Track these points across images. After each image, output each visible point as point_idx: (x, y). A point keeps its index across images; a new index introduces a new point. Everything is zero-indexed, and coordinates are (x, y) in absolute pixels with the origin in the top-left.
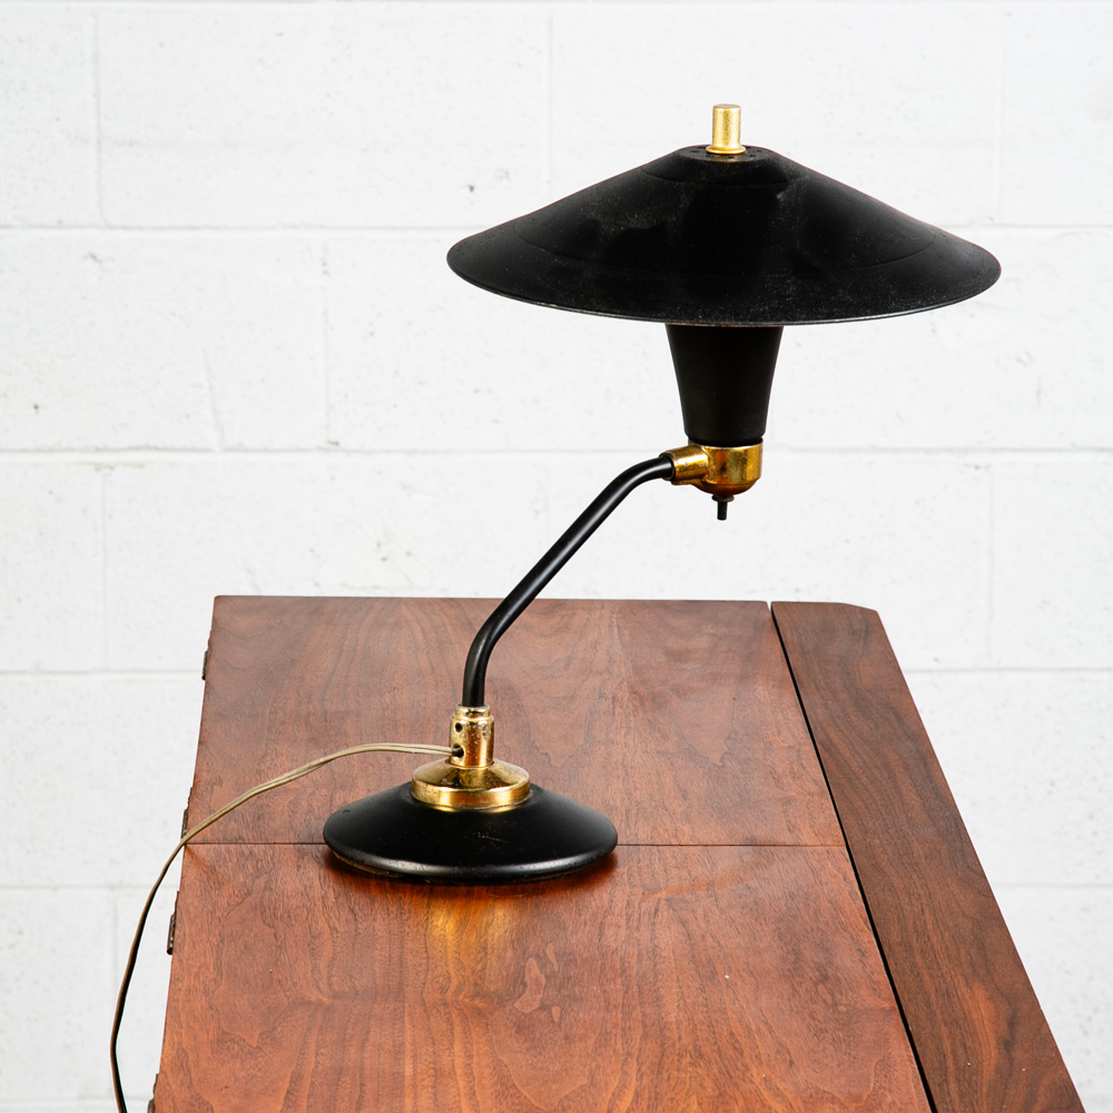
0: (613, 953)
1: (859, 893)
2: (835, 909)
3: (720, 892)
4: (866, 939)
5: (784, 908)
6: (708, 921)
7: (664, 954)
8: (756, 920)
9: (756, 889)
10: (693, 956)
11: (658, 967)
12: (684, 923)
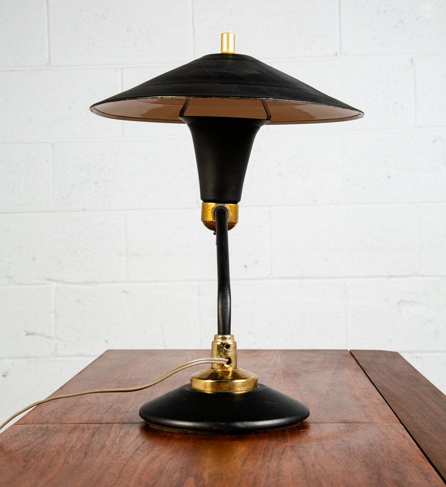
0: (249, 474)
1: (415, 443)
2: (401, 451)
3: (325, 443)
4: (426, 467)
5: (368, 451)
6: (317, 457)
7: (285, 474)
8: (349, 456)
9: (348, 442)
10: (306, 476)
11: (280, 482)
12: (300, 458)
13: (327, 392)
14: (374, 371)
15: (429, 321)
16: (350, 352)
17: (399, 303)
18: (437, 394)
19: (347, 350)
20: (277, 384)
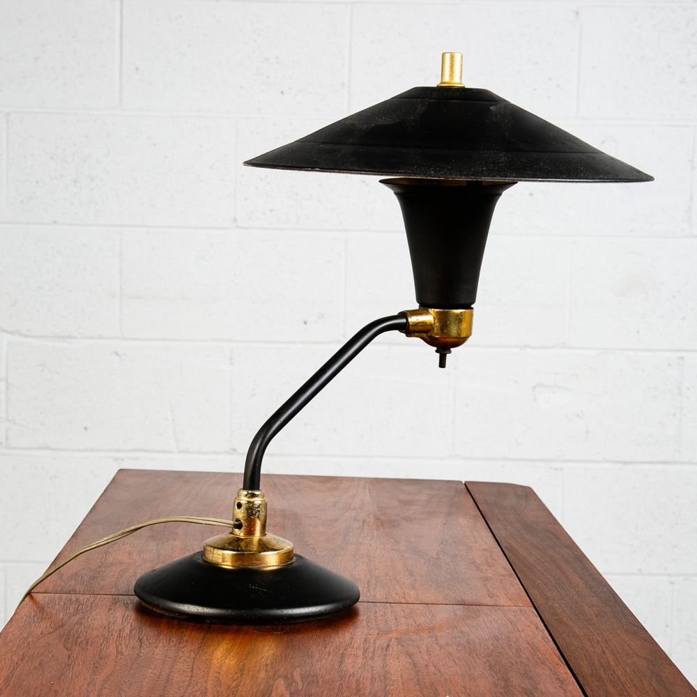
0: (350, 676)
1: (550, 638)
2: (533, 648)
3: (439, 634)
4: (562, 671)
5: (492, 647)
6: (430, 655)
7: (394, 678)
8: (469, 654)
9: (468, 633)
10: (418, 680)
11: (388, 687)
12: (410, 655)
13: (437, 554)
14: (499, 520)
15: (578, 416)
16: (465, 484)
17: (534, 388)
18: (581, 561)
19: (461, 482)
20: (369, 538)
